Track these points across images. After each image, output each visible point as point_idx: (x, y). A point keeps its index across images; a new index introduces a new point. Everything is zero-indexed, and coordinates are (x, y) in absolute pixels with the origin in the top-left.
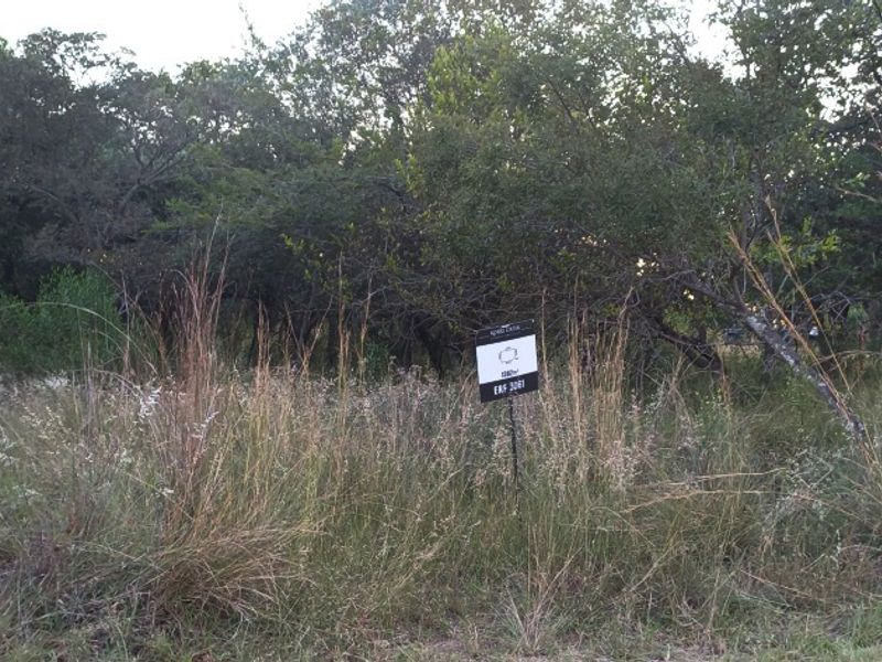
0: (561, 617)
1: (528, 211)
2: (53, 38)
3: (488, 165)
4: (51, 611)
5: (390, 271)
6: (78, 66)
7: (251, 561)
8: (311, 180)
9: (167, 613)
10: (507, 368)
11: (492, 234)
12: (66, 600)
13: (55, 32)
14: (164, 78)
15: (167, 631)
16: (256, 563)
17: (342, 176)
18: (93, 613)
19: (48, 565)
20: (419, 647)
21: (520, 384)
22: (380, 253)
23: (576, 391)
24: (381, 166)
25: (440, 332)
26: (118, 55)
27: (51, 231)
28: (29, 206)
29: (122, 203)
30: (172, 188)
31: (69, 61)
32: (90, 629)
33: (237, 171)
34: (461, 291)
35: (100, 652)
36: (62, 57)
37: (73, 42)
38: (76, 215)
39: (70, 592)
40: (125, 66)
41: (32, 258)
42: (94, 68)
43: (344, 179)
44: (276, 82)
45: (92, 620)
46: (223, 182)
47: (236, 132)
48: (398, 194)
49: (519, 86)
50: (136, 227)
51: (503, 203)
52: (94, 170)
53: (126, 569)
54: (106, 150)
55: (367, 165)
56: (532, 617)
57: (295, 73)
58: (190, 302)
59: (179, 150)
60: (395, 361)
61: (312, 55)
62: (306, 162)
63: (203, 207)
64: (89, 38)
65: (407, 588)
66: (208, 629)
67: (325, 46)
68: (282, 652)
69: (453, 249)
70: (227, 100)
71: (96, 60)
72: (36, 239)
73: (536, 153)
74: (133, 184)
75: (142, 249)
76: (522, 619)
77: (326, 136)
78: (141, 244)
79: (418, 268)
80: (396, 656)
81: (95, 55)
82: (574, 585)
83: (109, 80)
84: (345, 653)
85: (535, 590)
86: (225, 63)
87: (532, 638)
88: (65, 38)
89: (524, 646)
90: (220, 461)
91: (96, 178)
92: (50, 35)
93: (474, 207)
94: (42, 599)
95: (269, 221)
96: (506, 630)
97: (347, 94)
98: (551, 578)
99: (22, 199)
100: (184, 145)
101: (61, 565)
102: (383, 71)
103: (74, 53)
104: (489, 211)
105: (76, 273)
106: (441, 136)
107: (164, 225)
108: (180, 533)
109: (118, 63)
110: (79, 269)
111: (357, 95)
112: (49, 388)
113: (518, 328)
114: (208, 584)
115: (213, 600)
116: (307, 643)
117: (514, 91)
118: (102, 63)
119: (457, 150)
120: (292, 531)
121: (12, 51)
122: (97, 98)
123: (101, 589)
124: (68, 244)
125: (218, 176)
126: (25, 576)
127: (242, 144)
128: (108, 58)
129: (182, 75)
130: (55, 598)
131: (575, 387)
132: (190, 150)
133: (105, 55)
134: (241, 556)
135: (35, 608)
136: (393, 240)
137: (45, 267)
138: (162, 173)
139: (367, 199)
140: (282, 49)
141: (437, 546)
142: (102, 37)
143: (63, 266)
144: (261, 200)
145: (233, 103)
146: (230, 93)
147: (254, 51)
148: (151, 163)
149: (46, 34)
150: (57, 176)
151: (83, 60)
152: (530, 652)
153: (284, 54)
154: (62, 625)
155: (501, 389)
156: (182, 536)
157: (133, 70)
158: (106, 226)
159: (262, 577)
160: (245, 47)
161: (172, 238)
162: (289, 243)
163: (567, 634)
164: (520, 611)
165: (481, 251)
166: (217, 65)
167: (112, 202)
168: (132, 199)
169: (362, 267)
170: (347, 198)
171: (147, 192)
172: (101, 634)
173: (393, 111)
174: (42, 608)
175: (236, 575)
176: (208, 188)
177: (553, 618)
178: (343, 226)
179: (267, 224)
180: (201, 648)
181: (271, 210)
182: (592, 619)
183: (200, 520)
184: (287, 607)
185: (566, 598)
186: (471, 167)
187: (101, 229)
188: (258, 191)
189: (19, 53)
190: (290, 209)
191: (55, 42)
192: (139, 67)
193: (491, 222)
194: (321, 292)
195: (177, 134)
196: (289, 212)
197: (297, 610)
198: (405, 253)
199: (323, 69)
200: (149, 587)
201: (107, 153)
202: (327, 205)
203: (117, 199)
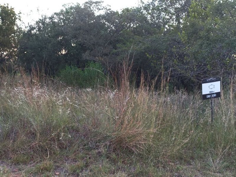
0: (225, 163)
1: (218, 46)
2: (91, 3)
3: (207, 33)
4: (87, 145)
5: (175, 64)
6: (97, 10)
7: (137, 138)
8: (154, 39)
9: (116, 149)
10: (211, 90)
11: (207, 53)
12: (91, 143)
13: (92, 1)
14: (117, 12)
15: (115, 154)
16: (139, 138)
17: (163, 37)
18: (97, 147)
19: (87, 134)
20: (183, 166)
21: (215, 95)
22: (173, 59)
23: (231, 99)
24: (174, 35)
25: (188, 82)
26: (106, 7)
27: (88, 52)
28: (84, 46)
29: (105, 45)
30: (118, 41)
31: (95, 8)
32: (97, 151)
33: (135, 36)
34: (196, 70)
35: (99, 157)
36: (93, 7)
37: (96, 4)
38: (94, 48)
39: (92, 141)
40: (108, 10)
41: (84, 59)
42: (100, 10)
43: (163, 38)
44: (146, 13)
45: (97, 149)
46: (131, 39)
47: (135, 26)
48: (178, 42)
49: (218, 10)
50: (109, 51)
51: (211, 44)
52: (99, 37)
53: (106, 136)
54: (102, 32)
55: (170, 35)
56: (216, 162)
57: (151, 10)
58: (124, 69)
59: (120, 31)
60: (176, 88)
61: (156, 5)
62: (153, 34)
63: (126, 46)
64: (100, 2)
65: (179, 150)
66: (126, 154)
67: (160, 2)
68: (145, 163)
69: (195, 57)
70: (133, 18)
71: (101, 8)
72: (85, 54)
73: (222, 29)
74: (109, 40)
75: (110, 57)
76: (213, 162)
77: (159, 27)
78: (110, 56)
79: (183, 63)
80: (176, 168)
81: (101, 7)
82: (229, 154)
83: (104, 13)
84: (162, 165)
85: (217, 154)
86: (133, 8)
87: (216, 167)
88: (94, 3)
89: (214, 170)
90: (130, 111)
91: (100, 39)
92: (90, 2)
93: (202, 45)
94: (85, 142)
95: (142, 50)
96: (208, 164)
97: (165, 15)
98: (222, 152)
99: (82, 44)
100: (122, 30)
101: (90, 134)
102: (176, 9)
103: (96, 6)
104: (207, 46)
105: (94, 63)
106: (193, 25)
107: (116, 51)
108: (119, 129)
109: (106, 9)
110: (94, 62)
111: (168, 15)
112: (87, 91)
113: (215, 79)
114: (126, 143)
115: (127, 147)
116: (152, 161)
117: (216, 11)
118: (102, 9)
119: (197, 29)
120: (148, 131)
121: (81, 7)
122: (101, 18)
123: (100, 141)
124: (92, 55)
125: (130, 38)
126: (81, 136)
127: (136, 29)
128: (104, 8)
129: (122, 12)
130: (88, 142)
131: (231, 97)
132: (123, 31)
133: (103, 7)
134: (134, 136)
135: (84, 144)
136: (177, 55)
137: (87, 61)
138: (116, 38)
139: (169, 44)
140: (148, 3)
141: (188, 139)
142: (103, 2)
143: (91, 61)
144: (141, 44)
145: (135, 18)
146: (134, 16)
147: (141, 4)
148: (113, 35)
149: (89, 2)
150: (91, 38)
151: (98, 8)
152: (215, 172)
153: (149, 5)
154: (90, 149)
155: (209, 96)
156: (120, 129)
157: (110, 11)
158: (102, 51)
159: (140, 142)
160: (139, 3)
161: (117, 54)
162: (148, 55)
163: (227, 168)
164: (213, 159)
165: (203, 58)
166: (131, 9)
167: (103, 45)
168: (108, 44)
169: (167, 62)
170: (164, 44)
171: (112, 42)
172: (99, 152)
173: (178, 20)
174: (85, 144)
175: (133, 141)
176: (127, 41)
177: (223, 163)
178: (163, 51)
179: (142, 51)
180: (124, 159)
181: (143, 47)
182: (235, 164)
183: (124, 126)
184: (146, 151)
185: (227, 158)
186: (202, 33)
187: (100, 52)
188: (140, 42)
189: (83, 7)
190: (148, 47)
191: (91, 4)
192: (111, 10)
193: (206, 49)
194: (155, 69)
195: (120, 27)
196: (148, 48)
197: (149, 152)
198: (180, 59)
199: (159, 8)
200: (111, 142)
201: (103, 32)
202: (158, 46)
203: (105, 44)
